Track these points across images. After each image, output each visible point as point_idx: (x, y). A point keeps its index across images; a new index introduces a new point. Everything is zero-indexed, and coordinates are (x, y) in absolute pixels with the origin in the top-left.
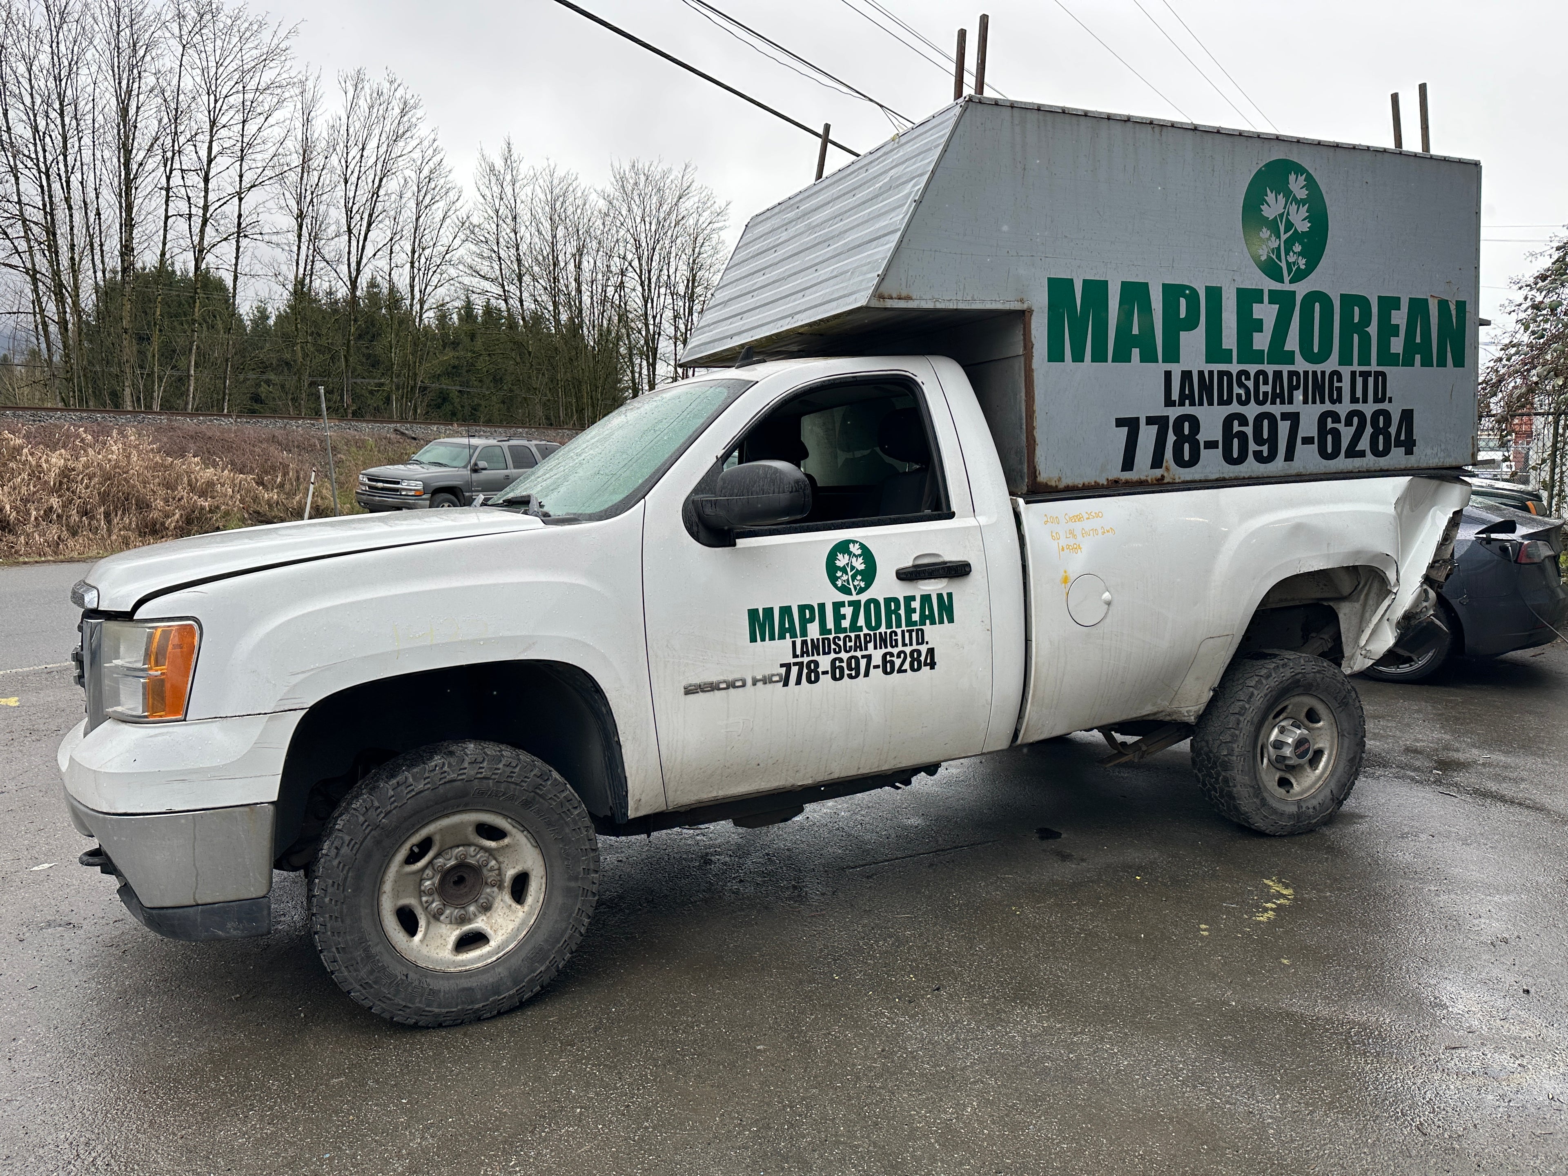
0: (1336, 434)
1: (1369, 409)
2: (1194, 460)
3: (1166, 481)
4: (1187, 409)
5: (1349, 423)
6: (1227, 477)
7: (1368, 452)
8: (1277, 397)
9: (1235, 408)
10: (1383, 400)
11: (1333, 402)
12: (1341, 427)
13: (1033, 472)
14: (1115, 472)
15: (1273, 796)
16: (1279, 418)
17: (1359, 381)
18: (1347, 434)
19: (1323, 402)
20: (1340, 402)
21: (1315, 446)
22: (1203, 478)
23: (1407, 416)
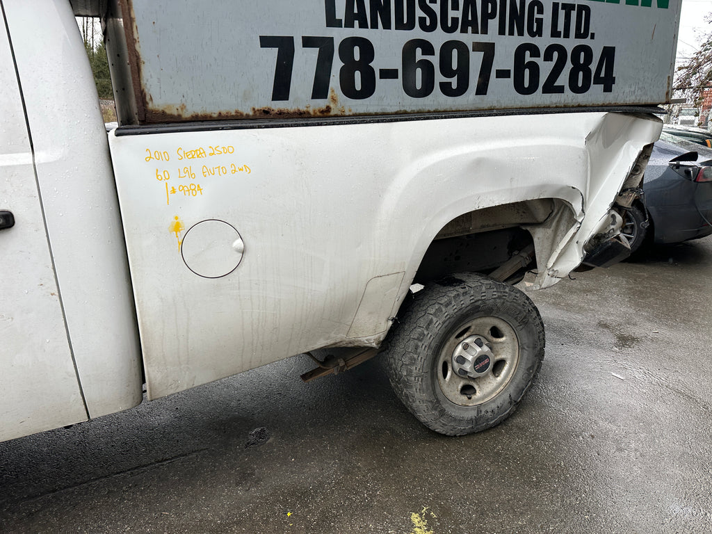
0: (534, 69)
1: (570, 44)
2: (368, 89)
3: (332, 113)
4: (356, 31)
5: (548, 57)
6: (409, 110)
7: (567, 88)
8: (468, 24)
9: (417, 33)
10: (584, 36)
11: (532, 34)
12: (539, 61)
13: (142, 98)
14: (264, 99)
15: (453, 404)
16: (470, 48)
17: (562, 13)
18: (546, 68)
19: (521, 33)
20: (540, 35)
21: (511, 80)
22: (379, 111)
23: (609, 53)
